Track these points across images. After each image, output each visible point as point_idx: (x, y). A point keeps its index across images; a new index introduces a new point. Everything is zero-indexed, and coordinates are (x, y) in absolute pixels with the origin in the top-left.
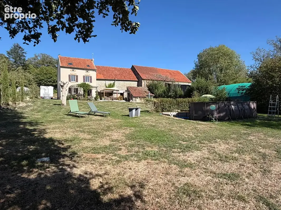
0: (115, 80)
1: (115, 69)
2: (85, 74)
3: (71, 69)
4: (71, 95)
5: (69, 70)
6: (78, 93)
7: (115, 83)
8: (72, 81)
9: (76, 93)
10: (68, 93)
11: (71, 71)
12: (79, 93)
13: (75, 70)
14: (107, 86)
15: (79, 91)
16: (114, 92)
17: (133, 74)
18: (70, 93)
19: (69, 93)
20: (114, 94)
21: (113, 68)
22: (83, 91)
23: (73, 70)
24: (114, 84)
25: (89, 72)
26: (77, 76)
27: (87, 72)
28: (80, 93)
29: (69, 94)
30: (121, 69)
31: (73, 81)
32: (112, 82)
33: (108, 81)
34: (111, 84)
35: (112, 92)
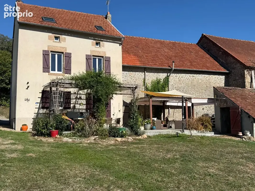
0: (171, 70)
1: (162, 43)
2: (92, 51)
3: (51, 34)
4: (49, 114)
5: (45, 36)
6: (69, 108)
7: (170, 80)
8: (53, 69)
9: (65, 108)
10: (39, 109)
11: (50, 38)
12: (74, 107)
13: (62, 37)
14: (149, 85)
15: (73, 101)
16: (168, 104)
17: (208, 56)
18: (47, 108)
19: (43, 108)
20: (166, 111)
21: (156, 42)
22: (84, 102)
23: (57, 38)
24: (167, 80)
25: (103, 46)
26: (68, 56)
27: (97, 44)
28: (77, 106)
29: (41, 111)
30: (174, 44)
31: (56, 72)
32: (162, 76)
33: (151, 74)
34: (158, 82)
35: (162, 104)
